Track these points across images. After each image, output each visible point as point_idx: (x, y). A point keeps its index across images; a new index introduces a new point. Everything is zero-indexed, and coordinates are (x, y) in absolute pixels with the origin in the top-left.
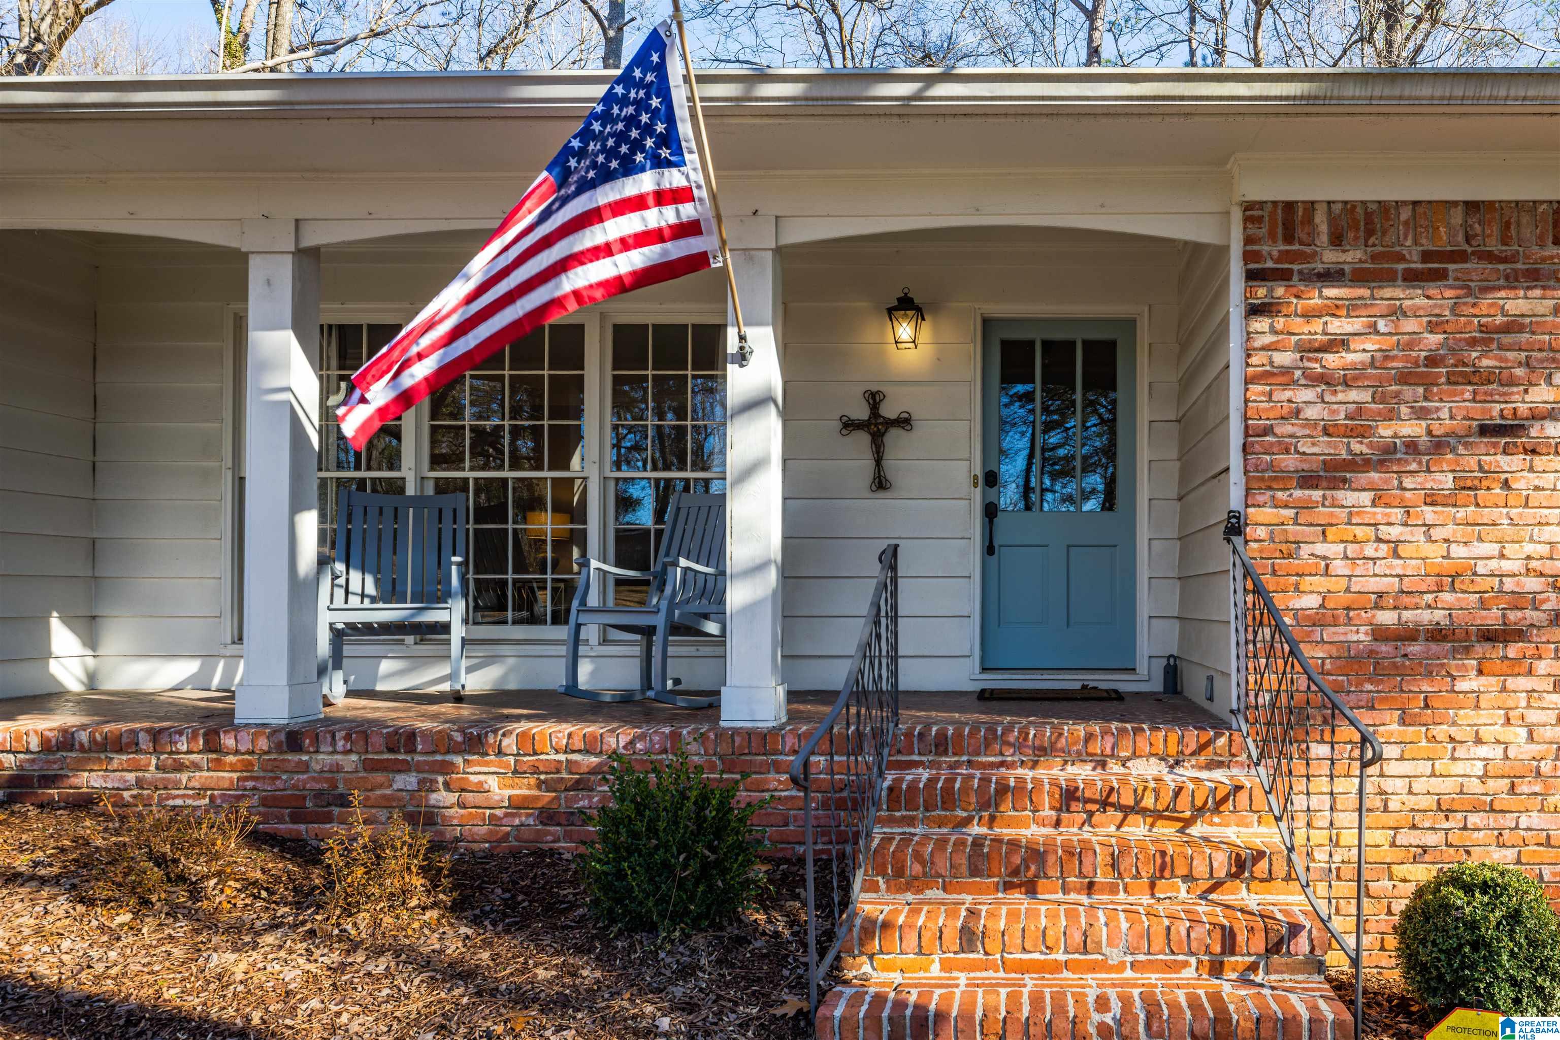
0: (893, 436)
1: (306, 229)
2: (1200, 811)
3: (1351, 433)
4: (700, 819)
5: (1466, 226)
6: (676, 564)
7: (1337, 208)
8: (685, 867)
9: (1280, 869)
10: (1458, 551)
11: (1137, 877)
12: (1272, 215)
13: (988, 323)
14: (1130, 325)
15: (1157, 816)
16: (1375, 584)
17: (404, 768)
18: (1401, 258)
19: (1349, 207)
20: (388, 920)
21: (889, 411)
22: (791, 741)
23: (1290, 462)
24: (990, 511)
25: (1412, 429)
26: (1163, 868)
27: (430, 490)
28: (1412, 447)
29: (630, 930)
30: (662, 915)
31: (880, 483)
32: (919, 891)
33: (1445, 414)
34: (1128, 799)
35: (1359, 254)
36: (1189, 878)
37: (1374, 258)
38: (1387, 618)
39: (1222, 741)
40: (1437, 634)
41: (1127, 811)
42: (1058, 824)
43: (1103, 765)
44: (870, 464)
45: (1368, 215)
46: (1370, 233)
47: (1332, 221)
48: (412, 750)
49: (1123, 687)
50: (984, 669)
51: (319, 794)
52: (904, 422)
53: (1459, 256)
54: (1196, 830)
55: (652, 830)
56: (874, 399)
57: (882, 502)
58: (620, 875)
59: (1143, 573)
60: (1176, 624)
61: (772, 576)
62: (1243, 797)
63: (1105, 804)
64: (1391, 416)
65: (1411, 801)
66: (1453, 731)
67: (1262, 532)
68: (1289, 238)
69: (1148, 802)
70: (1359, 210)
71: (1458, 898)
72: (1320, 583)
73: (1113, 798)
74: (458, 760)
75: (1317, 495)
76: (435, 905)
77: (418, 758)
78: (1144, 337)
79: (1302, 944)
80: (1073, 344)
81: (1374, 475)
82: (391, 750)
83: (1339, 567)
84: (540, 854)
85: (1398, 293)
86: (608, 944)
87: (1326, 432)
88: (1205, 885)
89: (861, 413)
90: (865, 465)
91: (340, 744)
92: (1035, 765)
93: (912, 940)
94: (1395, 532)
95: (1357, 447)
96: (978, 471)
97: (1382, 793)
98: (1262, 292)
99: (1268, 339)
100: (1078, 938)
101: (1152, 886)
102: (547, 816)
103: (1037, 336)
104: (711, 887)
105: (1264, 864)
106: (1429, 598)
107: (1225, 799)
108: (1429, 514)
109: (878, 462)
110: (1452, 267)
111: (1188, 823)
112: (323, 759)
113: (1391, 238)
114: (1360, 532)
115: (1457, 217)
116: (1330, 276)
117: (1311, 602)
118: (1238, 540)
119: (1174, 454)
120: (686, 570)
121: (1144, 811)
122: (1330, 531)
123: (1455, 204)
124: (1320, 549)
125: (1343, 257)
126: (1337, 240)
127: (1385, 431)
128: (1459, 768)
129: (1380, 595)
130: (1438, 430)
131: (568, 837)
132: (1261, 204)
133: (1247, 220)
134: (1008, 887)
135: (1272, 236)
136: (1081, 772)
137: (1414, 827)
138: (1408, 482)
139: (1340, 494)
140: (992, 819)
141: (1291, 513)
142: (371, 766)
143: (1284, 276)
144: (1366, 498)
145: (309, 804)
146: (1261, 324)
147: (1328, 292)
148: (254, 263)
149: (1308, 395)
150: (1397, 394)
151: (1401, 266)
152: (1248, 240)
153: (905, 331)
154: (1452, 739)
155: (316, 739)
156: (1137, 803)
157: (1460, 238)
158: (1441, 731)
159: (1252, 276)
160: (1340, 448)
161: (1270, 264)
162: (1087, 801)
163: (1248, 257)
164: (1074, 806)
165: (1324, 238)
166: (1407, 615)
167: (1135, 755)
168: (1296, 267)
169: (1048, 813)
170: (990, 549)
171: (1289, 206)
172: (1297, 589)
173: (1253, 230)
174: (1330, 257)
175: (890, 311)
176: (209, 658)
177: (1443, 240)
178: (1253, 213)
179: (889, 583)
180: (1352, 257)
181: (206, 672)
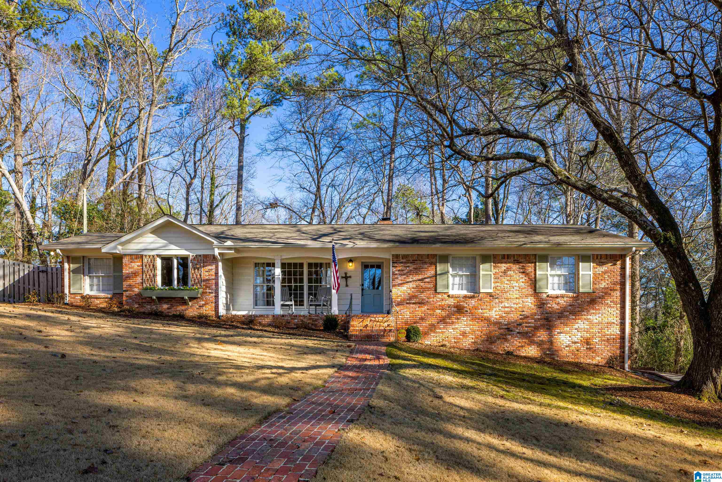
0: (349, 279)
1: (282, 257)
2: (385, 322)
3: (404, 280)
4: (335, 320)
5: (417, 257)
10: (416, 294)
11: (378, 327)
12: (395, 256)
13: (362, 263)
14: (383, 263)
17: (296, 319)
20: (304, 329)
21: (348, 275)
22: (340, 316)
23: (397, 284)
24: (363, 290)
25: (411, 280)
26: (380, 325)
28: (411, 282)
29: (328, 330)
30: (331, 329)
31: (347, 286)
32: (356, 328)
33: (415, 279)
36: (383, 327)
37: (407, 260)
38: (408, 301)
39: (389, 315)
40: (413, 303)
41: (377, 322)
43: (375, 318)
46: (406, 258)
47: (402, 256)
50: (362, 312)
52: (350, 277)
53: (417, 260)
55: (331, 320)
56: (346, 274)
57: (347, 288)
58: (327, 324)
59: (384, 298)
60: (389, 306)
62: (390, 320)
63: (375, 321)
65: (411, 322)
67: (394, 292)
68: (397, 258)
69: (380, 321)
70: (405, 255)
72: (400, 298)
75: (400, 288)
78: (385, 265)
79: (393, 331)
80: (375, 265)
81: (407, 285)
83: (402, 296)
85: (410, 264)
86: (326, 331)
87: (401, 280)
88: (385, 327)
89: (344, 276)
90: (345, 283)
91: (288, 316)
92: (367, 318)
93: (355, 331)
94: (409, 292)
95: (404, 282)
96: (361, 284)
97: (407, 321)
98: (394, 264)
99: (394, 270)
100: (371, 330)
103: (370, 264)
104: (335, 326)
105: (391, 325)
106: (413, 299)
107: (388, 320)
108: (413, 290)
109: (347, 282)
110: (416, 262)
113: (409, 258)
114: (405, 292)
116: (401, 263)
117: (399, 300)
118: (391, 293)
119: (389, 281)
122: (402, 292)
124: (400, 294)
126: (403, 258)
127: (408, 280)
128: (416, 319)
129: (407, 299)
135: (395, 258)
136: (373, 319)
137: (409, 324)
138: (410, 286)
139: (402, 287)
140: (363, 322)
141: (397, 290)
143: (397, 262)
144: (405, 288)
146: (394, 268)
147: (401, 265)
148: (276, 261)
149: (399, 276)
150: (409, 276)
151: (410, 261)
153: (351, 264)
158: (414, 314)
159: (393, 262)
160: (402, 282)
161: (395, 261)
163: (392, 260)
164: (372, 321)
165: (401, 258)
166: (410, 301)
167: (380, 317)
169: (369, 322)
170: (362, 295)
171: (397, 255)
172: (398, 298)
173: (393, 257)
174: (402, 261)
175: (349, 262)
176: (249, 311)
177: (415, 258)
178: (393, 255)
179: (351, 299)
180: (404, 260)
181: (249, 312)
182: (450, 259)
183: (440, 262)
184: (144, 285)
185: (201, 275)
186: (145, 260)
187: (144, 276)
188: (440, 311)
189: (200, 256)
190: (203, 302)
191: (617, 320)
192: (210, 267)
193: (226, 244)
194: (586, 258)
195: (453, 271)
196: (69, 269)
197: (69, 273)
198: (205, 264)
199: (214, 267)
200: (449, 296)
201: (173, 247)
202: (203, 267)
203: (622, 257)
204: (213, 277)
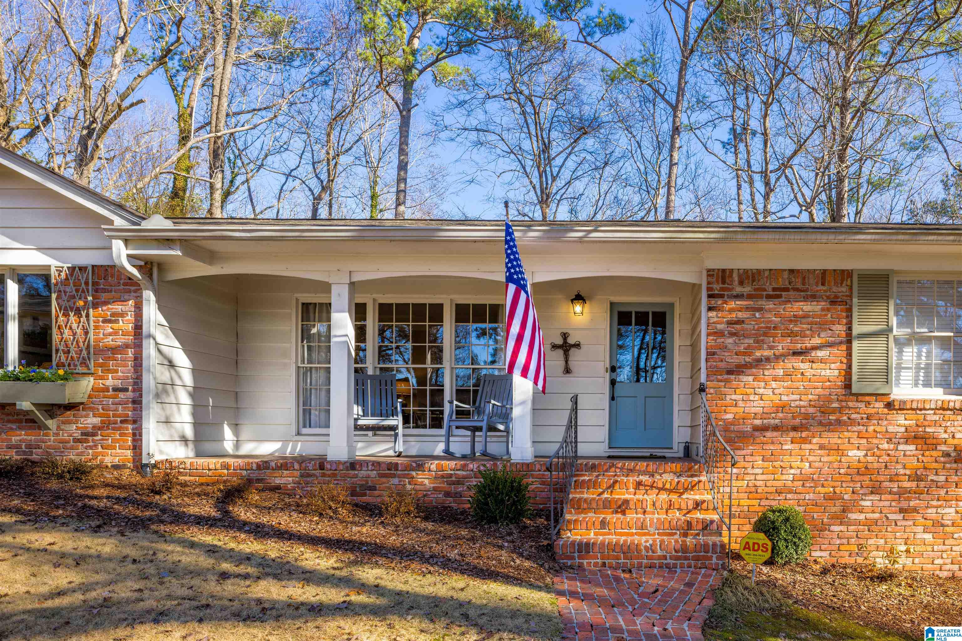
0: (573, 351)
1: (352, 275)
2: (686, 489)
3: (744, 354)
4: (512, 487)
5: (789, 278)
6: (490, 402)
7: (741, 271)
8: (508, 500)
9: (711, 507)
10: (784, 398)
11: (662, 509)
12: (718, 274)
13: (612, 304)
14: (671, 306)
15: (670, 491)
16: (753, 410)
17: (394, 476)
18: (765, 290)
19: (746, 271)
20: (406, 519)
21: (571, 341)
22: (538, 467)
23: (722, 365)
24: (613, 383)
25: (767, 353)
26: (670, 505)
27: (378, 373)
28: (768, 359)
29: (489, 522)
30: (501, 517)
31: (567, 371)
32: (586, 513)
33: (780, 348)
34: (660, 485)
35: (749, 289)
36: (679, 509)
37: (755, 290)
38: (758, 422)
39: (696, 467)
40: (776, 428)
41: (660, 489)
42: (635, 494)
43: (653, 476)
44: (563, 363)
45: (753, 274)
46: (753, 281)
47: (740, 276)
48: (397, 470)
49: (667, 455)
50: (610, 448)
51: (361, 486)
52: (577, 345)
53: (787, 290)
54: (684, 496)
55: (497, 489)
56: (565, 336)
57: (568, 378)
58: (487, 504)
59: (676, 408)
60: (689, 429)
61: (529, 406)
62: (701, 485)
63: (652, 487)
64: (760, 348)
65: (766, 489)
66: (781, 464)
67: (712, 391)
68: (724, 282)
69: (668, 486)
70: (750, 272)
71: (770, 515)
72: (733, 410)
73: (655, 485)
74: (414, 473)
75: (733, 377)
76: (419, 517)
77: (399, 472)
78: (677, 311)
79: (715, 526)
80: (648, 313)
81: (754, 370)
82: (389, 469)
83: (741, 404)
84: (445, 508)
85: (764, 303)
86: (482, 526)
87: (736, 354)
88: (685, 512)
89: (560, 341)
90: (561, 363)
91: (370, 467)
92: (627, 476)
93: (584, 525)
94: (761, 391)
95: (747, 359)
96: (608, 365)
97: (755, 486)
98: (713, 302)
99: (715, 319)
100: (640, 524)
101: (667, 512)
102: (448, 494)
103: (633, 310)
104: (516, 508)
105: (705, 505)
106: (773, 415)
107: (695, 485)
108: (774, 384)
109: (567, 362)
110: (783, 293)
111: (682, 494)
112: (363, 473)
113: (762, 282)
114: (748, 391)
115: (786, 275)
116: (738, 297)
117: (730, 416)
118: (703, 394)
119: (689, 360)
120: (494, 405)
121: (666, 490)
122: (737, 390)
123: (785, 270)
124: (734, 397)
125: (743, 290)
126: (741, 283)
127: (758, 354)
128: (784, 477)
129: (755, 414)
130: (777, 353)
131: (455, 502)
132: (713, 270)
133: (708, 275)
134: (617, 512)
135: (717, 282)
136: (644, 478)
137: (767, 499)
138: (766, 373)
139: (741, 377)
140: (612, 492)
141: (723, 384)
142: (382, 476)
143: (722, 296)
144: (751, 378)
145: (358, 489)
146: (713, 314)
147: (738, 303)
148: (333, 287)
149: (730, 340)
150: (763, 340)
151: (765, 293)
152: (709, 283)
153: (578, 308)
154: (781, 467)
155: (361, 465)
156: (664, 485)
157: (787, 283)
158: (777, 464)
159: (710, 296)
160: (741, 360)
161: (716, 292)
162: (646, 486)
163: (709, 289)
164: (641, 487)
165: (737, 283)
166: (765, 421)
167: (665, 472)
168: (726, 293)
169: (632, 490)
170: (613, 398)
171: (724, 271)
172: (725, 411)
173: (710, 279)
174: (739, 290)
175: (572, 301)
176: (285, 442)
177: (781, 283)
178: (710, 273)
179: (575, 409)
180: (747, 289)
181: (284, 447)
182: (894, 288)
183: (863, 298)
185: (87, 334)
188: (861, 453)
189: (82, 269)
190: (96, 421)
192: (118, 308)
193: (148, 224)
195: (900, 325)
198: (104, 296)
199: (129, 306)
200: (889, 405)
201: (5, 241)
202: (95, 306)
204: (127, 340)
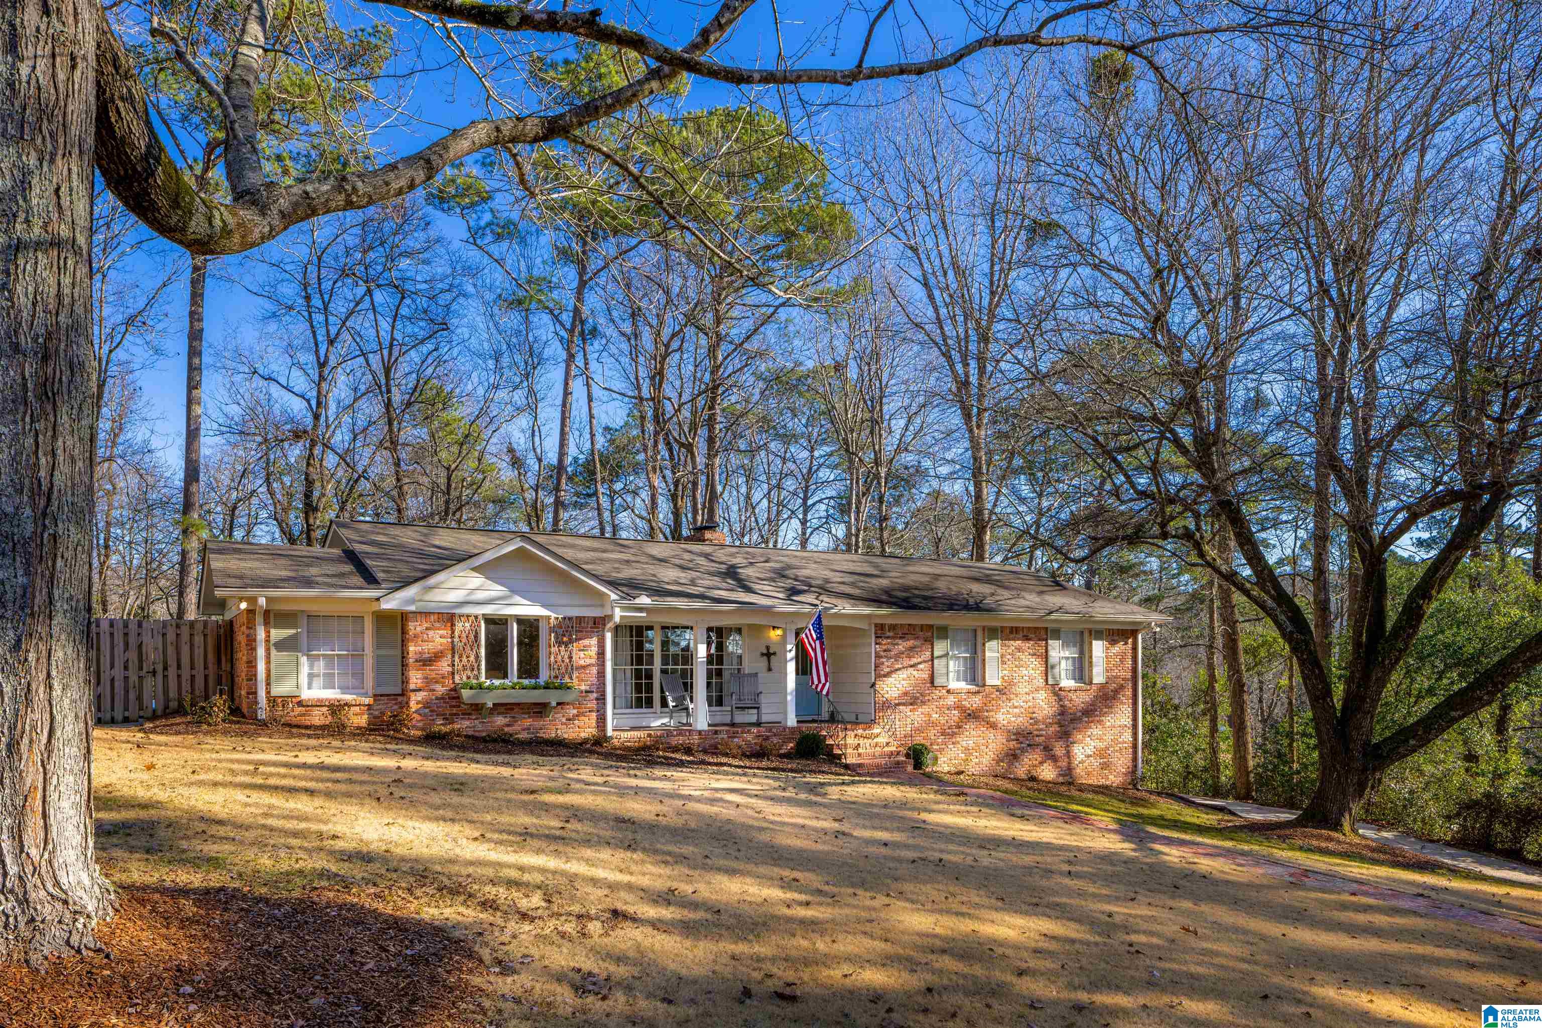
0: (773, 657)
3: (891, 667)
12: (879, 626)
21: (771, 651)
31: (770, 669)
39: (872, 725)
44: (766, 664)
52: (775, 654)
56: (768, 648)
60: (831, 704)
62: (880, 734)
64: (897, 664)
67: (877, 686)
75: (886, 679)
83: (890, 692)
87: (888, 667)
89: (765, 651)
98: (878, 640)
99: (879, 649)
109: (769, 664)
110: (906, 636)
116: (888, 637)
124: (887, 689)
126: (889, 631)
135: (880, 630)
139: (889, 679)
143: (881, 637)
146: (878, 646)
149: (885, 660)
150: (898, 660)
151: (899, 636)
152: (876, 630)
159: (876, 637)
161: (879, 635)
163: (876, 633)
168: (883, 635)
174: (888, 634)
178: (876, 625)
182: (950, 634)
183: (939, 638)
184: (457, 678)
185: (570, 658)
186: (459, 626)
187: (457, 659)
188: (937, 716)
189: (570, 619)
190: (575, 711)
191: (1128, 722)
192: (588, 642)
193: (637, 601)
194: (1098, 634)
195: (953, 651)
196: (267, 641)
197: (268, 650)
198: (580, 635)
199: (594, 641)
200: (948, 691)
201: (518, 599)
202: (577, 640)
203: (1134, 633)
204: (593, 661)
